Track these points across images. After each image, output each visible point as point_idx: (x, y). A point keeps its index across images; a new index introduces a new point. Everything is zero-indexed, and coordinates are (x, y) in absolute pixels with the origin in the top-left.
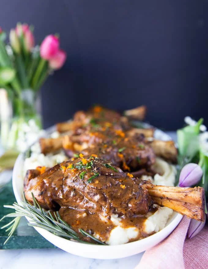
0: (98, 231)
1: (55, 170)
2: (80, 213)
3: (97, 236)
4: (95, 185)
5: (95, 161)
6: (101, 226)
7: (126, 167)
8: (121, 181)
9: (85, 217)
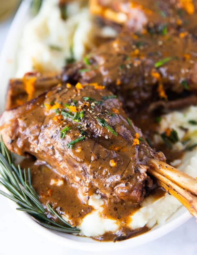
1: (37, 105)
4: (74, 154)
5: (88, 110)
6: (75, 207)
7: (162, 94)
8: (116, 149)
9: (61, 186)
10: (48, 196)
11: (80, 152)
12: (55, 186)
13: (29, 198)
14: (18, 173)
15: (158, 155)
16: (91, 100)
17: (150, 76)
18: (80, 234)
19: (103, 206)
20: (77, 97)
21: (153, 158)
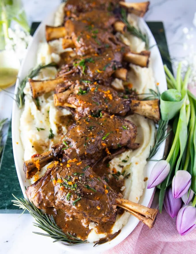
0: (80, 235)
1: (48, 181)
2: (68, 217)
3: (79, 238)
4: (77, 208)
5: (78, 181)
6: (82, 231)
7: (108, 152)
8: (98, 198)
9: (71, 220)
10: (66, 228)
11: (80, 206)
12: (68, 221)
13: (57, 232)
14: (46, 219)
15: (119, 196)
16: (78, 175)
17: (101, 145)
18: (87, 242)
19: (96, 227)
20: (69, 174)
21: (117, 198)
